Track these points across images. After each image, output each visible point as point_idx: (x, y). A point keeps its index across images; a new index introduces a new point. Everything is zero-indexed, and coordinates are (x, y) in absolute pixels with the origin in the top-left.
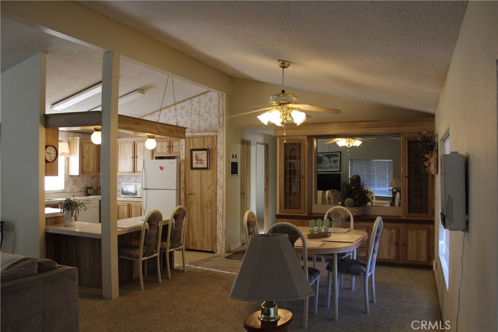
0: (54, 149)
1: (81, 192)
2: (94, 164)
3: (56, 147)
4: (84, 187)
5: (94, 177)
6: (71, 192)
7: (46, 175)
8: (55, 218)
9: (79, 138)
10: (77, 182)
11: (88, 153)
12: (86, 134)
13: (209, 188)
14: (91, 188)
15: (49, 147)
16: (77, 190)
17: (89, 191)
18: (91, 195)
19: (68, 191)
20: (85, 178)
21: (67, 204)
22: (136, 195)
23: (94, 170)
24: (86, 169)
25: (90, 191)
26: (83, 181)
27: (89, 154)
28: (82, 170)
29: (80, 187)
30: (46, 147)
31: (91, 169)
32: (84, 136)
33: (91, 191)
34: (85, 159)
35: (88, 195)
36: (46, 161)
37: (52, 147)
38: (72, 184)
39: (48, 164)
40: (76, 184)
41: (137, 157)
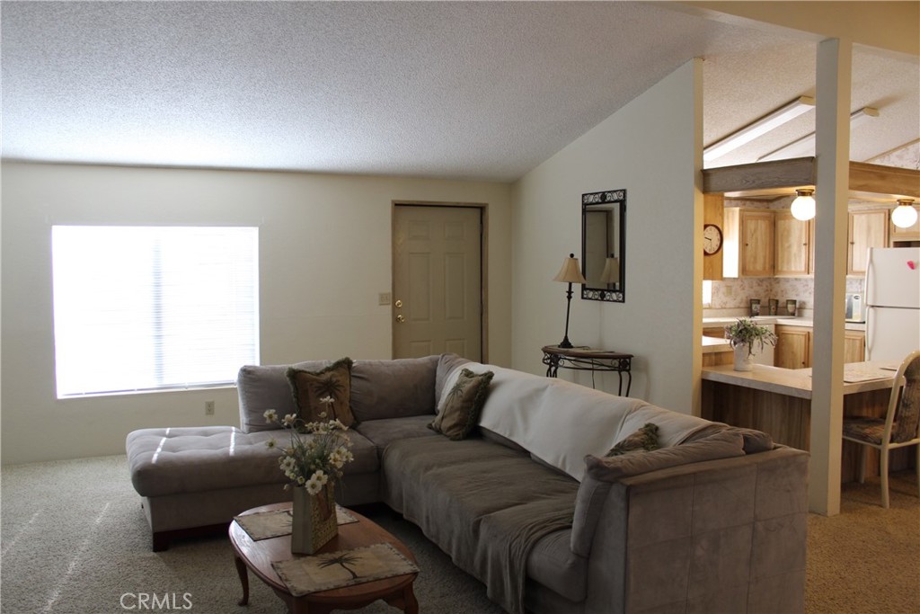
0: (717, 231)
1: (739, 307)
2: (765, 258)
3: (720, 226)
4: (745, 298)
5: (762, 281)
6: (722, 308)
7: (704, 279)
8: (716, 354)
9: (737, 209)
10: (733, 288)
11: (754, 236)
12: (748, 202)
14: (758, 302)
15: (708, 228)
16: (731, 304)
17: (754, 306)
18: (757, 314)
19: (718, 306)
20: (746, 282)
21: (741, 331)
23: (764, 268)
24: (750, 267)
25: (756, 308)
26: (743, 289)
27: (757, 239)
28: (743, 269)
29: (739, 299)
30: (706, 226)
31: (759, 267)
32: (744, 204)
33: (758, 306)
34: (749, 247)
35: (752, 314)
36: (706, 254)
37: (713, 228)
38: (724, 293)
39: (707, 257)
40: (730, 293)
41: (852, 243)
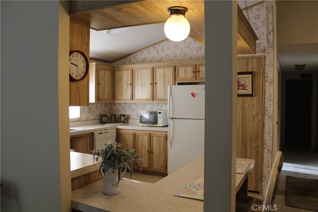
0: (83, 58)
1: (95, 119)
2: (109, 91)
4: (98, 114)
6: (86, 120)
9: (94, 63)
10: (92, 109)
11: (103, 80)
13: (254, 118)
14: (106, 116)
15: (75, 54)
16: (91, 117)
17: (103, 118)
18: (105, 123)
19: (84, 119)
20: (99, 106)
22: (157, 124)
23: (109, 98)
24: (101, 97)
25: (105, 119)
26: (98, 109)
27: (105, 81)
28: (98, 98)
29: (95, 115)
31: (106, 96)
32: (98, 62)
33: (106, 118)
34: (101, 86)
35: (102, 123)
37: (79, 55)
38: (87, 112)
40: (91, 112)
41: (156, 84)
